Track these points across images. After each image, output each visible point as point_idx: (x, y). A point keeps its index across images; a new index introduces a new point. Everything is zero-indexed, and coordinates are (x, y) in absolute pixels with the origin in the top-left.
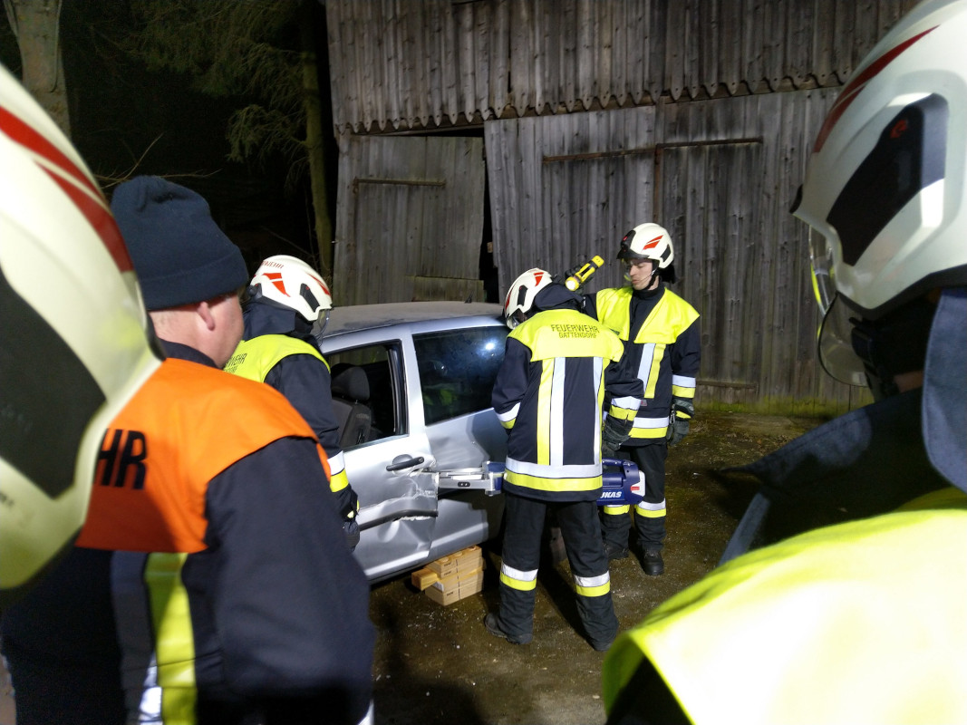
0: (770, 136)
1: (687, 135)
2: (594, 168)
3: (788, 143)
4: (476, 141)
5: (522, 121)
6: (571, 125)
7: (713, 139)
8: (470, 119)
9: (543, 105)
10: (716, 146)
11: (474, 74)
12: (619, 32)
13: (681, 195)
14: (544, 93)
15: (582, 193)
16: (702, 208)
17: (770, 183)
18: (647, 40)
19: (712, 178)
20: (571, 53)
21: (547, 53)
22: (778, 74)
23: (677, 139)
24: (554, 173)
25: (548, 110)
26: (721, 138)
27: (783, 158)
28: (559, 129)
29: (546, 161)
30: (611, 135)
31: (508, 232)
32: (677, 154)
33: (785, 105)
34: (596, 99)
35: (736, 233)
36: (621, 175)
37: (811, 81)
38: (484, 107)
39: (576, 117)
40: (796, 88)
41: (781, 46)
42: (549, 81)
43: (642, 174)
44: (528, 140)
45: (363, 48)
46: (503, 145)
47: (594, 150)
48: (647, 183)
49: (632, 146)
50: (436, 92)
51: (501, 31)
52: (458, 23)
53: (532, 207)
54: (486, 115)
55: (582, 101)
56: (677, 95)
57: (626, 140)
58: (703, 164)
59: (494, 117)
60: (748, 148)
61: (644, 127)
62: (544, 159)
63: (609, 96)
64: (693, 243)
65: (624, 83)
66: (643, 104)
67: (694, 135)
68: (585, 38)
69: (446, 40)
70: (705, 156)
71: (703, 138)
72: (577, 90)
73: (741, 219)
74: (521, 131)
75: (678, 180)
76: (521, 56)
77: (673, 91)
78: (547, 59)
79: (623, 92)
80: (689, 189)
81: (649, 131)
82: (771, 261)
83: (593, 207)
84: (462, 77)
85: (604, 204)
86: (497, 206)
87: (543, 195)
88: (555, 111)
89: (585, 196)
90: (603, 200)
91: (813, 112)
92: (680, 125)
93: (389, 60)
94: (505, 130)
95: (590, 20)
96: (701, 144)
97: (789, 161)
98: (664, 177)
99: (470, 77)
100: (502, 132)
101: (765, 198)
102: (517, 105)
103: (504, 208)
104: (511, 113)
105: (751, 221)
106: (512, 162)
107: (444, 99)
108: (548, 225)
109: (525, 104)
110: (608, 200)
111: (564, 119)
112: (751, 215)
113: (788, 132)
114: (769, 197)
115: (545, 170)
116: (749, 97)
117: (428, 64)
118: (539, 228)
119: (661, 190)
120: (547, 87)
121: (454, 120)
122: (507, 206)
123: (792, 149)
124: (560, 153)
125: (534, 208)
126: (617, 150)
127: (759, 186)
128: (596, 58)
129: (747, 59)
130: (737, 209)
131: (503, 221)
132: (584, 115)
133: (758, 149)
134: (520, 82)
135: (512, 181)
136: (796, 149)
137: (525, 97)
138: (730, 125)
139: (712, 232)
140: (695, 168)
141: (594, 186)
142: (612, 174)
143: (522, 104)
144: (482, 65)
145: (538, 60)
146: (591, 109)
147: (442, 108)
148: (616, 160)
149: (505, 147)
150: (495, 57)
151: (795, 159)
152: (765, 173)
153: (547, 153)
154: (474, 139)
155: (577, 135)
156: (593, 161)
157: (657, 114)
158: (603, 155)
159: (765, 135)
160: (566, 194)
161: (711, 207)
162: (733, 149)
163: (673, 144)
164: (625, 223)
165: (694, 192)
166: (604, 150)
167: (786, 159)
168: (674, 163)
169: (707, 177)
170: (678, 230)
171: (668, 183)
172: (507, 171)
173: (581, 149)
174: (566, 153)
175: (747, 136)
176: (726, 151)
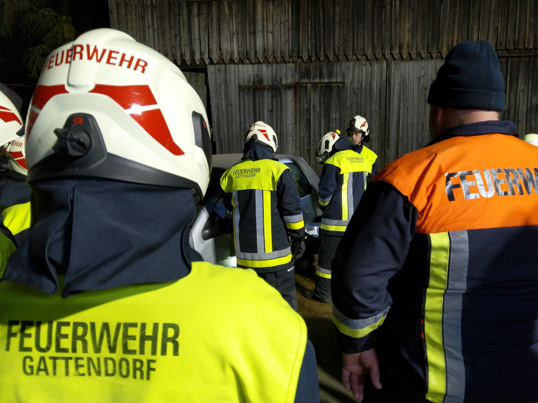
0: (348, 81)
1: (310, 78)
2: (266, 93)
3: (356, 85)
4: (202, 75)
5: (228, 66)
6: (254, 70)
7: (323, 81)
8: (198, 63)
9: (238, 59)
10: (324, 84)
11: (200, 39)
12: (276, 25)
13: (308, 107)
14: (239, 53)
15: (259, 105)
16: (318, 114)
17: (348, 103)
18: (290, 31)
19: (322, 100)
20: (253, 34)
21: (240, 32)
22: (351, 53)
23: (305, 80)
24: (245, 94)
25: (241, 62)
26: (326, 81)
27: (354, 92)
28: (247, 72)
29: (241, 88)
30: (274, 76)
31: (221, 123)
32: (306, 88)
33: (354, 67)
34: (266, 58)
35: (334, 126)
36: (279, 97)
37: (364, 57)
38: (206, 57)
39: (256, 66)
40: (358, 60)
41: (351, 41)
42: (241, 47)
43: (289, 97)
44: (232, 76)
45: (132, 19)
46: (218, 78)
47: (265, 83)
48: (292, 101)
49: (284, 82)
50: (178, 48)
51: (215, 19)
52: (190, 13)
53: (234, 112)
54: (207, 62)
55: (258, 59)
56: (305, 59)
57: (281, 79)
58: (318, 93)
59: (212, 63)
60: (338, 86)
61: (290, 73)
62: (240, 86)
63: (272, 57)
64: (314, 131)
65: (279, 52)
66: (289, 62)
67: (313, 79)
68: (259, 26)
69: (183, 20)
70: (318, 89)
71: (318, 81)
72: (256, 53)
73: (336, 119)
74: (228, 71)
75: (306, 100)
76: (225, 33)
77: (303, 57)
78: (240, 35)
79: (279, 56)
80: (312, 105)
81: (292, 76)
83: (265, 112)
84: (193, 41)
85: (271, 111)
86: (215, 110)
87: (240, 105)
88: (244, 62)
89: (261, 106)
90: (270, 108)
91: (366, 71)
92: (307, 74)
93: (149, 27)
94: (219, 70)
95: (261, 18)
96: (316, 83)
97: (357, 93)
98: (300, 98)
99: (197, 41)
100: (217, 71)
101: (346, 110)
102: (225, 58)
103: (219, 111)
104: (222, 61)
105: (340, 120)
106: (223, 87)
107: (183, 51)
108: (242, 121)
109: (229, 58)
110: (273, 109)
111: (250, 67)
112: (340, 118)
113: (356, 80)
114: (348, 109)
115: (240, 92)
116: (338, 63)
117: (173, 32)
118: (238, 121)
119: (298, 104)
120: (240, 50)
121: (188, 63)
122: (220, 109)
123: (358, 88)
124: (248, 84)
125: (235, 111)
126: (277, 84)
127: (344, 104)
128: (266, 37)
129: (337, 45)
130: (334, 115)
131: (218, 118)
132: (260, 66)
133: (343, 87)
134: (225, 46)
135: (223, 97)
136: (360, 88)
137: (229, 54)
138: (330, 75)
139: (323, 125)
140: (314, 95)
141: (266, 101)
142: (275, 96)
143: (226, 57)
144: (204, 36)
145: (235, 36)
146: (264, 63)
147: (182, 56)
148: (277, 89)
149: (219, 79)
150: (212, 32)
151: (359, 92)
152: (346, 98)
153: (241, 83)
154: (200, 74)
155: (257, 75)
156: (265, 89)
157: (296, 67)
158: (270, 86)
159: (346, 80)
160: (251, 104)
161: (322, 113)
162: (331, 86)
163: (304, 83)
164: (282, 120)
165: (314, 106)
166: (271, 84)
167: (355, 92)
168: (304, 92)
169: (320, 99)
170: (306, 124)
171: (302, 101)
172: (220, 91)
173: (259, 83)
174: (251, 84)
175: (338, 81)
176: (328, 87)
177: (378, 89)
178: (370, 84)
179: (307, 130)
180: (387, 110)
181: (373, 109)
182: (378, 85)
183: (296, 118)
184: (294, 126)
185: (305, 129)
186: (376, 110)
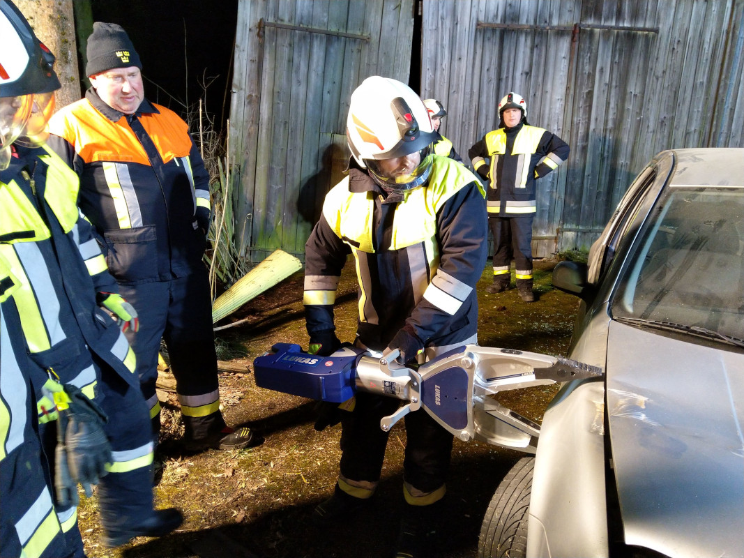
0: (664, 28)
1: (600, 19)
2: (522, 39)
3: (676, 36)
7: (621, 25)
10: (623, 31)
13: (591, 71)
15: (509, 61)
16: (606, 84)
17: (660, 68)
19: (617, 59)
23: (591, 22)
24: (486, 39)
26: (627, 25)
27: (671, 48)
29: (480, 28)
30: (539, 10)
31: (437, 93)
32: (591, 34)
35: (631, 107)
36: (544, 48)
43: (561, 50)
44: (466, 3)
46: (441, 5)
47: (523, 21)
48: (565, 58)
49: (555, 22)
53: (463, 72)
57: (551, 16)
58: (611, 46)
60: (647, 36)
61: (567, 5)
62: (478, 24)
64: (597, 113)
67: (606, 20)
70: (612, 41)
71: (613, 24)
73: (635, 95)
75: (590, 57)
80: (598, 68)
81: (570, 11)
82: (654, 131)
83: (518, 74)
85: (527, 73)
87: (474, 58)
89: (512, 64)
90: (526, 68)
91: (698, 14)
92: (595, 9)
96: (610, 28)
97: (676, 51)
98: (579, 54)
101: (655, 78)
103: (435, 69)
105: (642, 97)
106: (448, 23)
110: (531, 71)
112: (643, 93)
113: (678, 26)
114: (657, 79)
115: (478, 33)
118: (468, 90)
119: (575, 65)
122: (439, 67)
123: (679, 41)
124: (493, 19)
125: (465, 71)
126: (542, 24)
127: (651, 69)
130: (634, 88)
131: (433, 82)
133: (654, 37)
135: (446, 42)
136: (682, 41)
138: (635, 15)
139: (612, 105)
140: (604, 49)
141: (520, 56)
142: (537, 46)
148: (539, 34)
149: (443, 7)
151: (680, 50)
152: (657, 59)
153: (482, 18)
155: (510, 5)
156: (521, 32)
158: (531, 27)
159: (660, 26)
160: (495, 60)
161: (614, 84)
162: (635, 36)
163: (589, 26)
164: (544, 92)
165: (602, 70)
166: (532, 23)
167: (674, 49)
168: (588, 42)
169: (613, 56)
170: (585, 102)
171: (581, 60)
172: (442, 31)
173: (512, 20)
174: (499, 21)
175: (647, 26)
176: (630, 37)
177: (711, 46)
178: (701, 36)
179: (584, 112)
180: (722, 84)
181: (699, 81)
182: (713, 37)
183: (568, 89)
184: (564, 104)
185: (581, 111)
186: (702, 83)
